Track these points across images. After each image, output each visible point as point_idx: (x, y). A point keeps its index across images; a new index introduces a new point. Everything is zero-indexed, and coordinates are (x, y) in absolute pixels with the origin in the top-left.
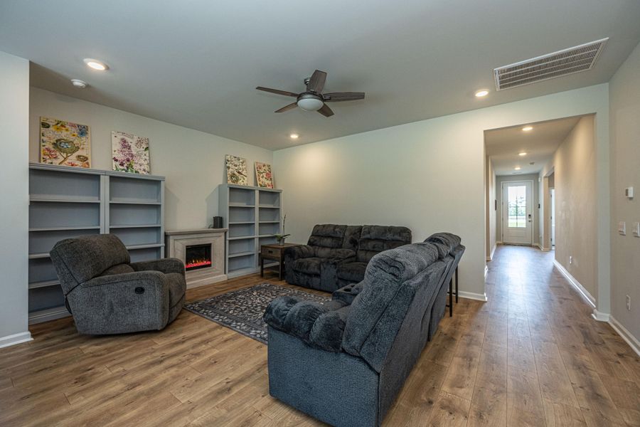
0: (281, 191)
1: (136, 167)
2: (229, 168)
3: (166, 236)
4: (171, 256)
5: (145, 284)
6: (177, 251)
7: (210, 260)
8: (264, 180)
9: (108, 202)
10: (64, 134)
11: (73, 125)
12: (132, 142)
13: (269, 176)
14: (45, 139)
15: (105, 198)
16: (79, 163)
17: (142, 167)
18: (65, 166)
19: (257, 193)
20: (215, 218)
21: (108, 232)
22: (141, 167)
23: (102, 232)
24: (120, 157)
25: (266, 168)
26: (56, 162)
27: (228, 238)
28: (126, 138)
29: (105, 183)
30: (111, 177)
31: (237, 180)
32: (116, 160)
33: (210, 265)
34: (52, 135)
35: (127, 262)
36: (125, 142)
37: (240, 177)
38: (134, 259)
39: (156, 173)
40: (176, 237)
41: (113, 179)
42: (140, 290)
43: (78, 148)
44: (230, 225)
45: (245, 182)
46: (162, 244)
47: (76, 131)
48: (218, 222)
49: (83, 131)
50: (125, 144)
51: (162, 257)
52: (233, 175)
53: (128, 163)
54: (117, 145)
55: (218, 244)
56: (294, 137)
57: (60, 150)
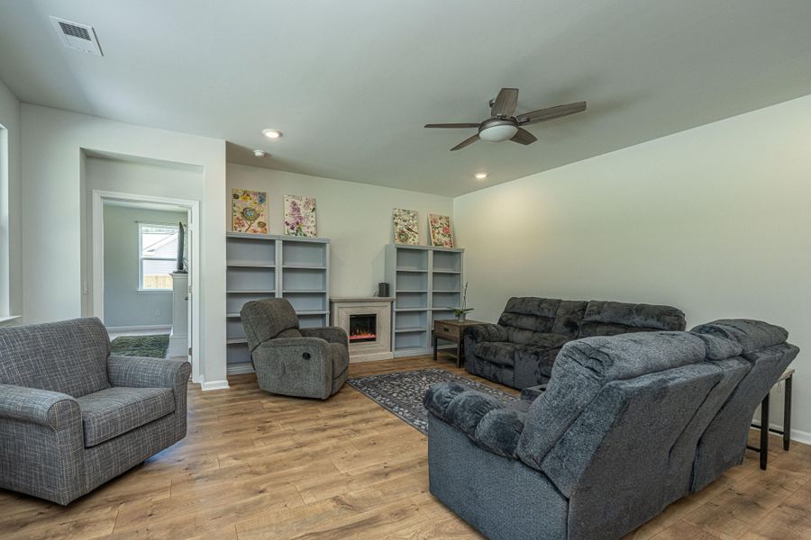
0: (463, 250)
1: (304, 230)
2: (396, 224)
3: (331, 303)
4: (336, 325)
5: (311, 351)
6: (342, 321)
7: (374, 333)
8: (440, 236)
9: (281, 267)
10: (249, 203)
11: (255, 194)
12: (301, 204)
13: (447, 231)
14: (235, 209)
15: (279, 263)
16: (259, 229)
17: (310, 230)
18: (250, 234)
19: (430, 254)
20: (381, 285)
21: (281, 297)
22: (308, 231)
23: (277, 297)
24: (291, 220)
25: (444, 221)
26: (243, 229)
27: (395, 309)
28: (298, 202)
29: (279, 247)
30: (284, 241)
31: (407, 238)
32: (288, 224)
33: (374, 339)
34: (241, 204)
35: (296, 327)
36: (295, 205)
37: (410, 234)
38: (303, 325)
39: (322, 237)
40: (340, 305)
41: (285, 243)
42: (307, 356)
43: (258, 215)
44: (397, 293)
45: (416, 241)
46: (327, 312)
47: (256, 199)
48: (384, 290)
49: (262, 198)
50: (295, 208)
51: (327, 325)
52: (401, 233)
53: (297, 227)
54: (288, 210)
55: (384, 314)
56: (481, 176)
57: (246, 218)
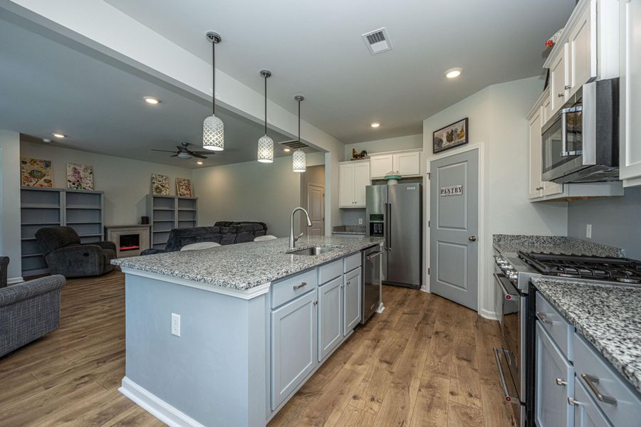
0: (197, 198)
1: (84, 185)
2: (154, 183)
3: (106, 229)
4: (109, 240)
5: (89, 252)
6: (114, 237)
7: (138, 245)
8: (183, 190)
9: (65, 207)
10: (36, 167)
11: (41, 161)
12: (81, 169)
13: (188, 188)
14: (24, 170)
15: (63, 205)
16: (46, 184)
17: (88, 185)
18: (37, 187)
19: (176, 200)
20: (143, 218)
21: (65, 225)
23: (61, 225)
24: (73, 179)
25: (186, 182)
26: (31, 184)
27: (152, 231)
28: (77, 167)
29: (63, 196)
30: (67, 192)
31: (161, 191)
32: (70, 181)
33: (138, 249)
34: (29, 168)
35: (78, 242)
36: (76, 169)
37: (163, 189)
38: (83, 241)
39: (97, 189)
40: (112, 230)
41: (68, 193)
42: (86, 255)
43: (45, 175)
44: (154, 222)
45: (167, 193)
46: (103, 234)
47: (43, 165)
48: (145, 220)
49: (48, 164)
50: (75, 171)
51: (103, 240)
52: (157, 188)
53: (78, 183)
54: (70, 172)
55: (144, 235)
56: (200, 163)
57: (34, 177)
